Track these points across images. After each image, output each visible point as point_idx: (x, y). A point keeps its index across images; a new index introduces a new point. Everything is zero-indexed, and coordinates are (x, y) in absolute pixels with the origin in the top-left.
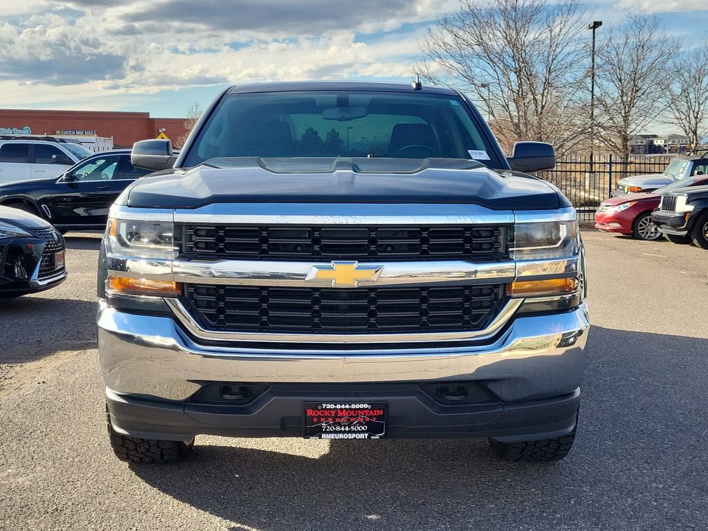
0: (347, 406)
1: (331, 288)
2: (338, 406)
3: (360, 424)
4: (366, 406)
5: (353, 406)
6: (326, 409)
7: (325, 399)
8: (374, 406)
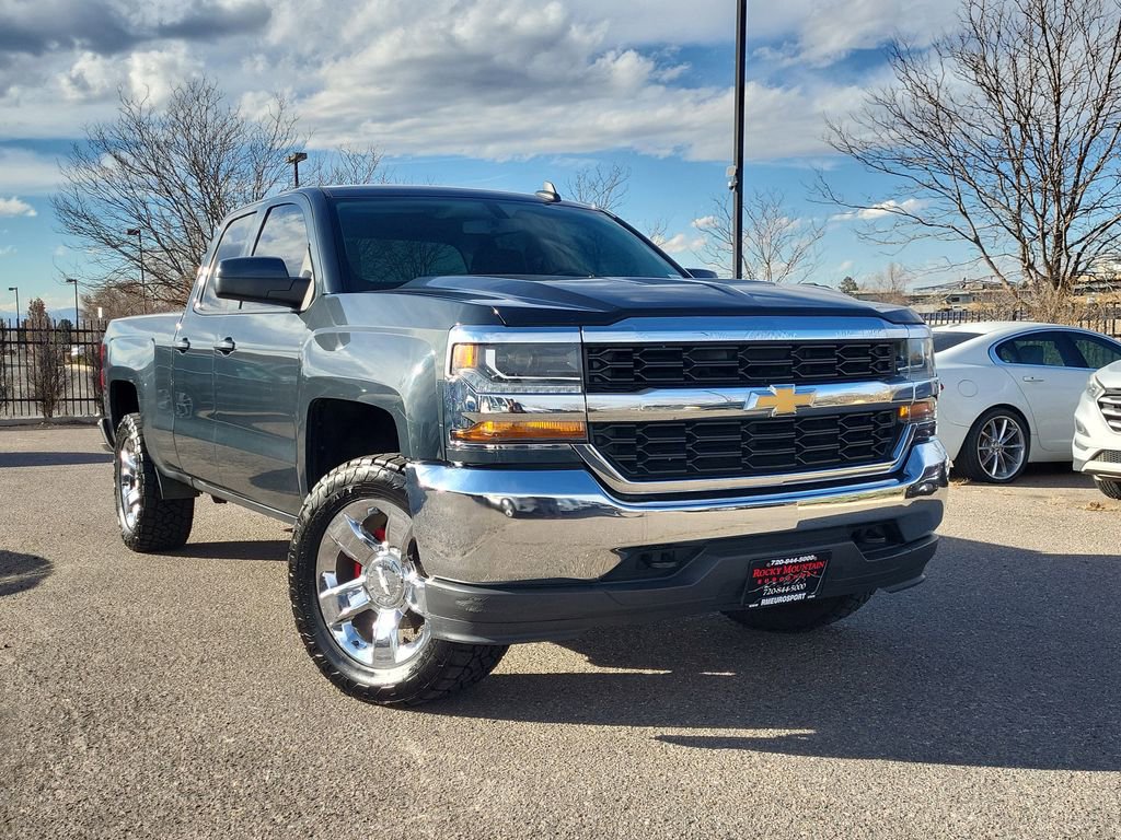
0: (796, 560)
1: (771, 418)
2: (787, 561)
3: (801, 581)
4: (812, 557)
5: (802, 559)
6: (774, 566)
7: (773, 554)
8: (821, 556)
